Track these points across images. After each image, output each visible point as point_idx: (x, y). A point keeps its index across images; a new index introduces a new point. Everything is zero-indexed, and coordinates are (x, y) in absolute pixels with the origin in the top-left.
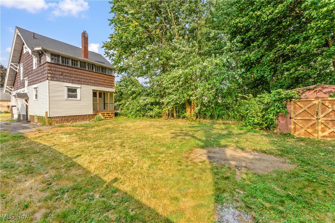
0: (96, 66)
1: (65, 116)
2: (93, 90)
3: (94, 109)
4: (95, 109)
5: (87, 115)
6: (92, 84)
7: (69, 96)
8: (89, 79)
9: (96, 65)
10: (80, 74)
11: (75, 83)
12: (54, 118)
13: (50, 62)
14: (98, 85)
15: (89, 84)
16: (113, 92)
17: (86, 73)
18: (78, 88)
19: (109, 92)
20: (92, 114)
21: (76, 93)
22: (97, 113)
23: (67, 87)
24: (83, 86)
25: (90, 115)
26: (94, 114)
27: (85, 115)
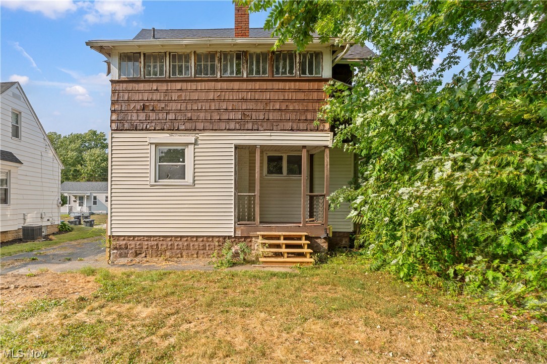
0: (251, 55)
1: (151, 236)
2: (236, 147)
3: (239, 218)
4: (243, 215)
5: (213, 237)
6: (232, 126)
7: (163, 174)
8: (224, 107)
9: (252, 50)
10: (195, 96)
11: (178, 130)
12: (122, 238)
13: (117, 79)
14: (255, 127)
15: (223, 126)
16: (326, 147)
17: (215, 90)
18: (187, 144)
19: (304, 147)
20: (232, 234)
21: (184, 161)
22: (251, 234)
23: (157, 145)
24: (202, 136)
25: (225, 237)
26: (239, 234)
27: (208, 237)
